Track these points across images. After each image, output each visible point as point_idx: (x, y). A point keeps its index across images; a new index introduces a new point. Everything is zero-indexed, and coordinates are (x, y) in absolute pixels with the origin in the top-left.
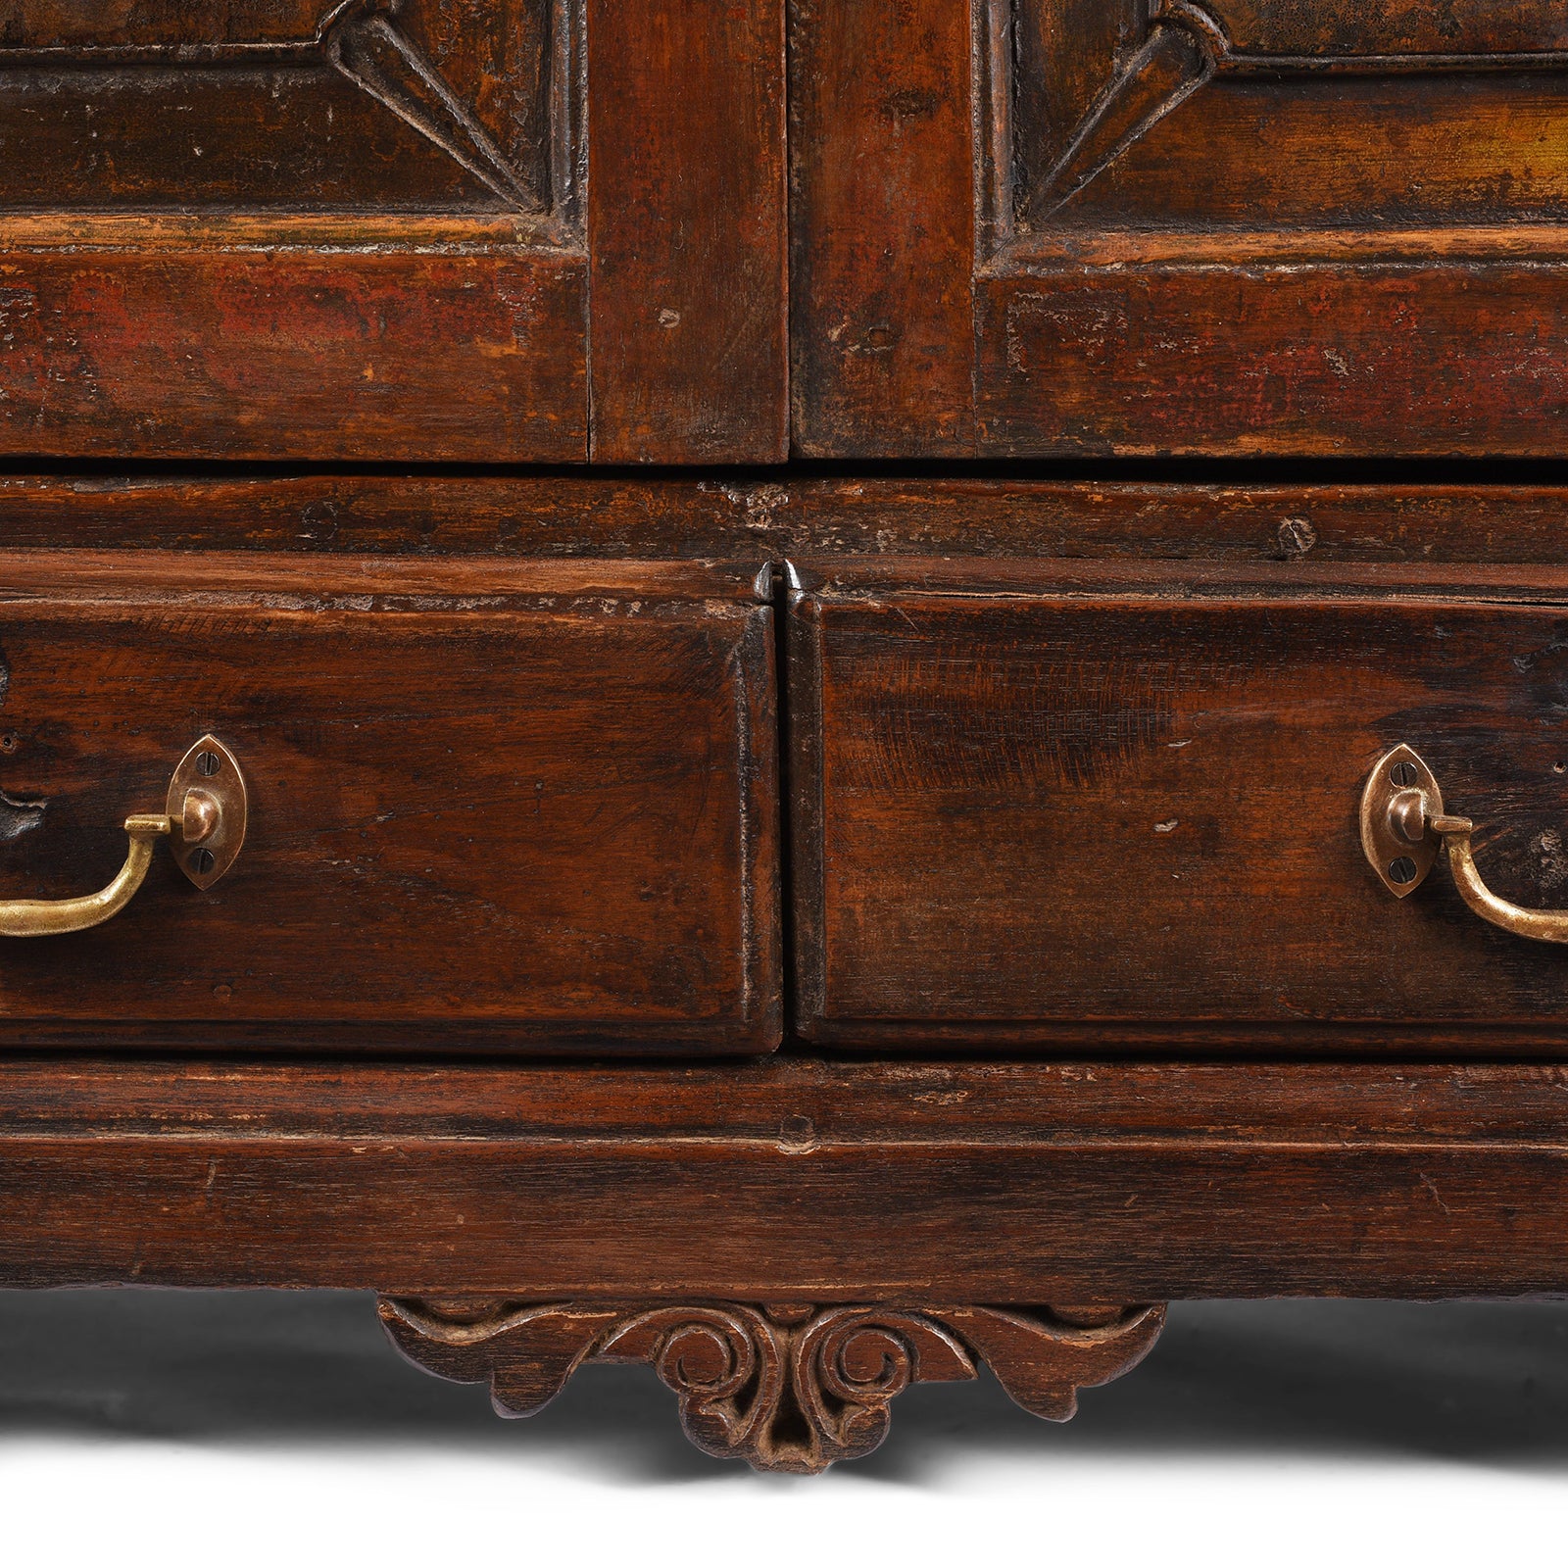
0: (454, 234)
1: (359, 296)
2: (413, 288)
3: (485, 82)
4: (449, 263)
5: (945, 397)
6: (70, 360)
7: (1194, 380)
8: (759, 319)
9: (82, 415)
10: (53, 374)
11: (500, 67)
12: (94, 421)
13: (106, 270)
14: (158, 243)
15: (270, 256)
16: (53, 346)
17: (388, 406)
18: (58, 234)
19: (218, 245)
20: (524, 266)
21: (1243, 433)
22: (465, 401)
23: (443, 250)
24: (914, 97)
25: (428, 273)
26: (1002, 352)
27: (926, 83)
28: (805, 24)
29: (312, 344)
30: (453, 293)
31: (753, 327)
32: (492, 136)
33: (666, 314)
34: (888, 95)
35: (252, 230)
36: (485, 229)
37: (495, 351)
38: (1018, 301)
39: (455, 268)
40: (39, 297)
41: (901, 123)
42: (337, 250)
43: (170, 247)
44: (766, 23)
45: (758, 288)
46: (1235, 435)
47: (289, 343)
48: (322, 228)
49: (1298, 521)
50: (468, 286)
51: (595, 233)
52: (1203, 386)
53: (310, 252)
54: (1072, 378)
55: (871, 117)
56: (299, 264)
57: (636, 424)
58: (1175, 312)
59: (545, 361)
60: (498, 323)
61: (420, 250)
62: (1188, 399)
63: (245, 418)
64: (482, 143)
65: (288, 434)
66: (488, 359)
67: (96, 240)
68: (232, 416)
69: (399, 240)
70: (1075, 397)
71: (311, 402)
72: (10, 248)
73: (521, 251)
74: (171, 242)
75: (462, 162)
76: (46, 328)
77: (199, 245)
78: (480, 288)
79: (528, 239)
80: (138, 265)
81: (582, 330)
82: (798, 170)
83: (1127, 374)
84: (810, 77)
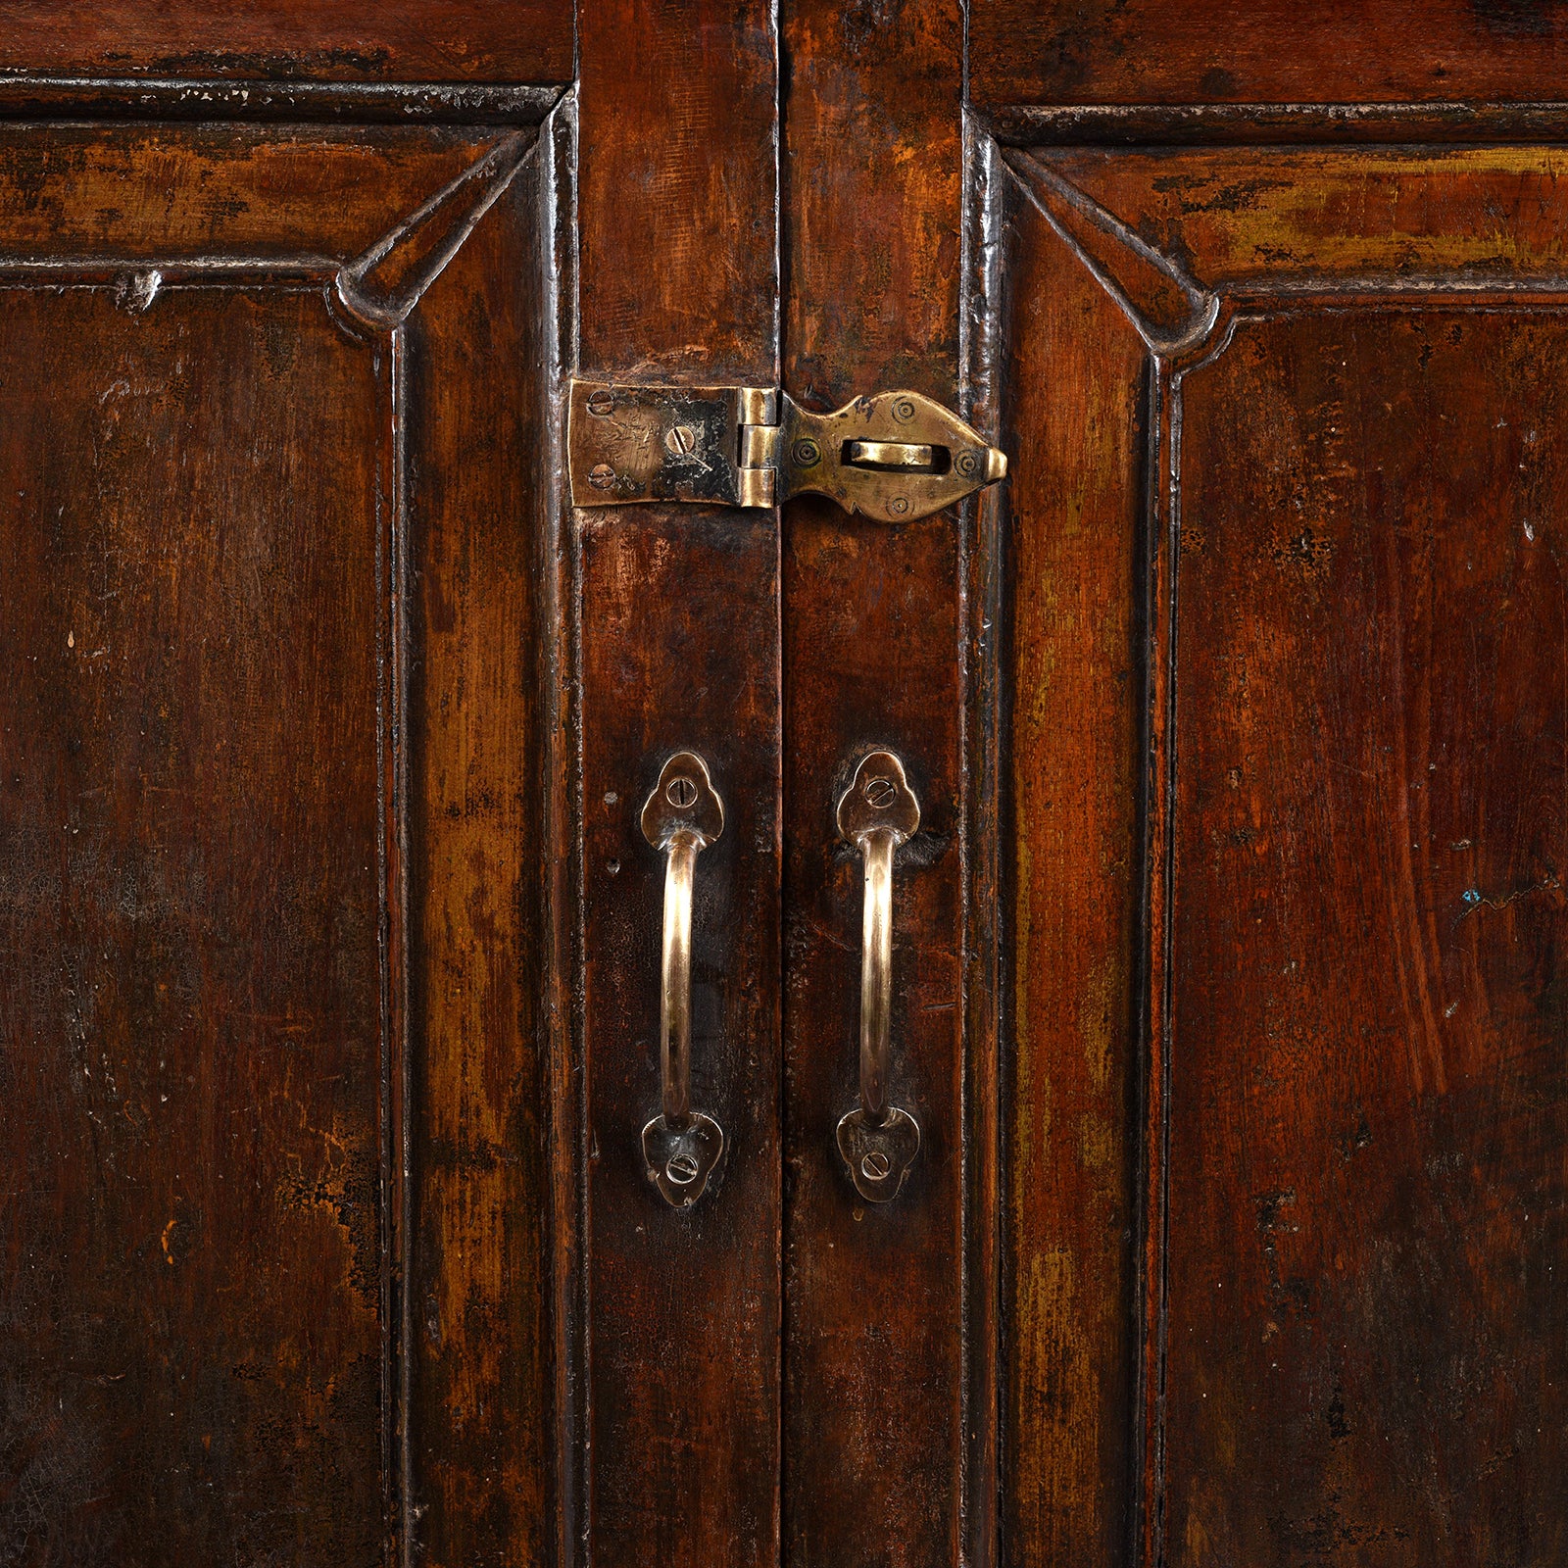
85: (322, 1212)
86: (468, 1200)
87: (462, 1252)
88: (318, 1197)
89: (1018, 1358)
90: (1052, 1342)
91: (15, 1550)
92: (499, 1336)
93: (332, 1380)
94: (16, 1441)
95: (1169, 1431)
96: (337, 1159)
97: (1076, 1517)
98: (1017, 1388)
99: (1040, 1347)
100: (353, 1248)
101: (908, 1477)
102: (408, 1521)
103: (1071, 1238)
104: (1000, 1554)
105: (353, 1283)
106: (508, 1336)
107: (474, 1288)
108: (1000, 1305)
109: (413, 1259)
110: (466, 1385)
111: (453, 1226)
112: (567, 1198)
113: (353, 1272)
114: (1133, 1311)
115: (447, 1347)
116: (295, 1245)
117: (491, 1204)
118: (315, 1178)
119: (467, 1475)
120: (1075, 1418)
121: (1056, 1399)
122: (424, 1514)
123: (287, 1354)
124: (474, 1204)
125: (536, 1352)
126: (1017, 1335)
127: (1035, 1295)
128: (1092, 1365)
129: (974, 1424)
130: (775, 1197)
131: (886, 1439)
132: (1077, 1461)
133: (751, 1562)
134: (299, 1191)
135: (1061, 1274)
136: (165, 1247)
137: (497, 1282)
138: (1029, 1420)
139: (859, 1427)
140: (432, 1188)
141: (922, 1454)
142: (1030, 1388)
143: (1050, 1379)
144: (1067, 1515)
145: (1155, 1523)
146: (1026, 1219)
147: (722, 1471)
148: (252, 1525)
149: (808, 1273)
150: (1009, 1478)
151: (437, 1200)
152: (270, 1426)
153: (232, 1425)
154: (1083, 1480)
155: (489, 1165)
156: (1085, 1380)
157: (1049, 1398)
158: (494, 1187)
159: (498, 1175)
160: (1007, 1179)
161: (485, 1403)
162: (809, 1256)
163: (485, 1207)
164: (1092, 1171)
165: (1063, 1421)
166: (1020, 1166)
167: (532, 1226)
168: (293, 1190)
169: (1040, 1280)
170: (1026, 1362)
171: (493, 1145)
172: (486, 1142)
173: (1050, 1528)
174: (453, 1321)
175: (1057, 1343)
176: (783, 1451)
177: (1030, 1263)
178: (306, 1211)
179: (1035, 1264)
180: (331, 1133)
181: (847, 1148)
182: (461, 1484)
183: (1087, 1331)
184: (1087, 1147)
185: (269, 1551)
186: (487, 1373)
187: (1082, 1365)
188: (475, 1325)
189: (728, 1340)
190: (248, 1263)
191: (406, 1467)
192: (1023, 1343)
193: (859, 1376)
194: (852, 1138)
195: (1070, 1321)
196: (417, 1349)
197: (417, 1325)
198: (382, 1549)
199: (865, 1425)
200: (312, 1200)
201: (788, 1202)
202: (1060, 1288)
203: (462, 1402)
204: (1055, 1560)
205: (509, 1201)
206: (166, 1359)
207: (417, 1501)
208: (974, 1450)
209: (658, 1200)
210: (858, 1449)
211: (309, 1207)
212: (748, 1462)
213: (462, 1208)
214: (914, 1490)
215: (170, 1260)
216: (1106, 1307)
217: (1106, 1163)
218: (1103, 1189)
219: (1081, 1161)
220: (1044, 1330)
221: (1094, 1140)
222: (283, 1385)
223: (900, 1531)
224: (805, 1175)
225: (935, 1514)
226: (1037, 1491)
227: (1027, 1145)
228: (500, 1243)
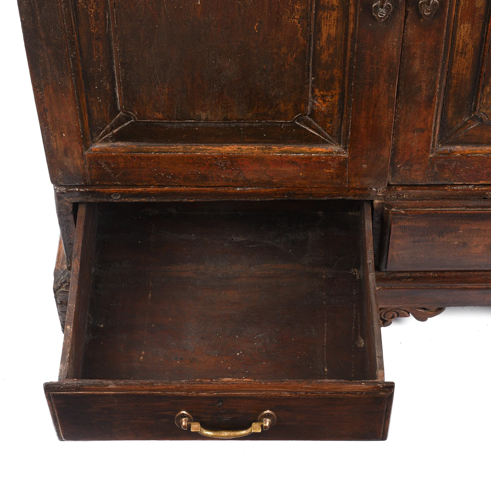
0: (320, 152)
1: (299, 162)
2: (311, 161)
3: (328, 125)
4: (319, 157)
5: (420, 175)
6: (237, 172)
7: (472, 173)
8: (383, 166)
9: (240, 180)
10: (234, 174)
11: (331, 122)
12: (242, 181)
13: (245, 158)
14: (257, 153)
15: (281, 156)
16: (234, 170)
17: (305, 179)
18: (235, 151)
19: (270, 153)
20: (335, 158)
21: (480, 181)
22: (321, 178)
23: (318, 155)
24: (420, 129)
25: (314, 159)
26: (433, 169)
27: (423, 127)
28: (398, 118)
29: (289, 170)
30: (319, 162)
31: (382, 168)
32: (329, 134)
33: (364, 165)
34: (414, 129)
35: (277, 150)
36: (327, 151)
37: (328, 171)
38: (437, 161)
39: (320, 158)
40: (231, 162)
41: (417, 134)
42: (295, 154)
43: (259, 154)
44: (390, 120)
45: (384, 162)
46: (479, 181)
47: (284, 169)
48: (292, 150)
49: (489, 193)
50: (322, 161)
51: (350, 153)
52: (474, 174)
53: (289, 155)
54: (447, 172)
55: (410, 133)
56: (287, 157)
57: (356, 182)
58: (470, 162)
59: (339, 173)
60: (329, 167)
61: (313, 155)
62: (470, 175)
63: (274, 181)
64: (327, 135)
65: (283, 183)
66: (326, 172)
67: (243, 152)
68: (272, 180)
69: (309, 153)
70: (447, 175)
71: (288, 178)
72: (225, 154)
73: (334, 155)
74: (259, 153)
75: (322, 137)
76: (232, 167)
77: (265, 154)
78: (325, 161)
79: (336, 153)
80: (252, 157)
81: (346, 168)
82: (394, 141)
83: (458, 172)
84: (398, 126)
85: (294, 22)
86: (329, 17)
87: (326, 27)
88: (293, 18)
89: (455, 45)
90: (464, 42)
91: (218, 88)
92: (334, 44)
93: (295, 55)
94: (219, 68)
95: (488, 60)
96: (298, 11)
97: (464, 76)
98: (454, 51)
99: (461, 43)
100: (301, 29)
101: (428, 71)
102: (311, 80)
103: (471, 21)
104: (446, 83)
105: (301, 36)
106: (336, 44)
107: (329, 35)
108: (452, 35)
109: (315, 29)
110: (326, 54)
111: (325, 22)
112: (353, 18)
113: (301, 34)
114: (483, 36)
115: (322, 46)
116: (287, 28)
117: (334, 17)
118: (292, 15)
119: (325, 71)
120: (467, 56)
121: (463, 53)
122: (314, 79)
123: (284, 50)
124: (330, 17)
125: (343, 46)
126: (456, 41)
127: (461, 32)
128: (472, 46)
129: (444, 59)
130: (403, 18)
131: (424, 64)
132: (466, 65)
133: (390, 89)
134: (289, 17)
135: (467, 29)
136: (255, 28)
137: (334, 33)
138: (456, 57)
139: (417, 62)
140: (320, 14)
141: (431, 67)
142: (457, 51)
143: (462, 49)
144: (463, 75)
145: (483, 78)
146: (461, 18)
147: (385, 72)
148: (275, 83)
149: (409, 32)
150: (450, 68)
151: (321, 17)
152: (279, 64)
153: (271, 64)
154: (467, 68)
155: (334, 10)
156: (470, 49)
157: (462, 53)
158: (335, 14)
159: (336, 12)
160: (457, 9)
161: (330, 57)
162: (409, 29)
163: (332, 18)
164: (478, 8)
165: (464, 57)
166: (461, 7)
167: (343, 22)
168: (287, 17)
169: (462, 30)
170: (457, 46)
171: (335, 6)
172: (334, 5)
173: (459, 78)
174: (324, 41)
175: (465, 42)
176: (400, 66)
177: (460, 27)
178: (290, 21)
179: (462, 27)
180: (297, 5)
181: (421, 8)
182: (323, 73)
183: (472, 40)
184: (477, 3)
185: (279, 88)
186: (331, 51)
187: (470, 47)
188: (329, 41)
189: (389, 47)
190: (276, 32)
191: (311, 71)
192: (457, 42)
193: (419, 52)
194: (423, 6)
195: (468, 38)
196: (314, 47)
197: (315, 42)
198: (305, 87)
199: (419, 61)
200: (292, 19)
201: (406, 17)
202: (467, 31)
203: (325, 57)
204: (459, 84)
205: (338, 17)
206: (255, 51)
207: (313, 76)
208: (443, 65)
209: (376, 20)
210: (417, 66)
211: (291, 20)
212: (391, 70)
213: (327, 18)
214: (429, 73)
215: (257, 31)
216: (477, 35)
217: (481, 6)
218: (480, 12)
219: (475, 6)
220: (462, 40)
221: (479, 2)
222: (283, 56)
223: (425, 81)
224: (410, 12)
225: (433, 78)
226: (456, 71)
227: (463, 3)
228: (336, 25)
